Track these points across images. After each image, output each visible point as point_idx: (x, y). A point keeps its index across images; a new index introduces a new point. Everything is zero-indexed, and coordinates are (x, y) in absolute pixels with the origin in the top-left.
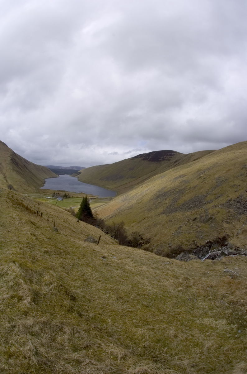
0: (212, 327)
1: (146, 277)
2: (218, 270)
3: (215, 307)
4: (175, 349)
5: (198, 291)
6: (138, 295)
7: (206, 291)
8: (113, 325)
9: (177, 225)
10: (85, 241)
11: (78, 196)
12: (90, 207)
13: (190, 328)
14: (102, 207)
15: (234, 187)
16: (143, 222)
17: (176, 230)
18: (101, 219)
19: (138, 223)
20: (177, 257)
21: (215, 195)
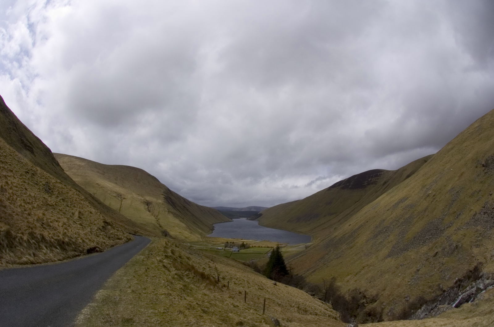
9: (412, 269)
11: (261, 245)
14: (297, 258)
15: (474, 195)
16: (362, 273)
17: (412, 276)
18: (297, 275)
19: (355, 276)
20: (417, 313)
21: (453, 213)
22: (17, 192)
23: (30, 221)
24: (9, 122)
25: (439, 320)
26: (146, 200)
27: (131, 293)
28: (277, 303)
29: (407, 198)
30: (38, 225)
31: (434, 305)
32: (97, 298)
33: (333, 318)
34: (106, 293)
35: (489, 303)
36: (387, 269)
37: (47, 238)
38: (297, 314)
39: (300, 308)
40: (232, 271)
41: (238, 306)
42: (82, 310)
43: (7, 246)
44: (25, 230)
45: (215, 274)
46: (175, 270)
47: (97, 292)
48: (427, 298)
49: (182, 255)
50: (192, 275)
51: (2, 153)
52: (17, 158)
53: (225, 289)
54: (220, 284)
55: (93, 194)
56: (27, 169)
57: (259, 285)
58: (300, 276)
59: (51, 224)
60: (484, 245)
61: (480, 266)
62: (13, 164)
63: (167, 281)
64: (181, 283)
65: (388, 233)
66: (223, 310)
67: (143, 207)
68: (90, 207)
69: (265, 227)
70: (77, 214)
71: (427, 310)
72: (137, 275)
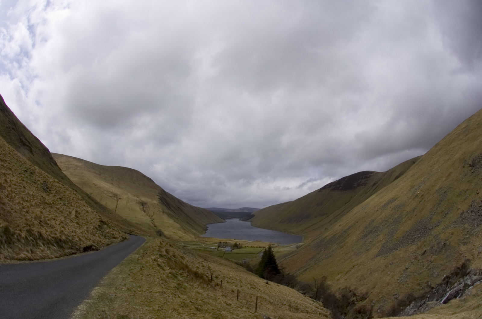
11: (253, 245)
14: (288, 258)
15: (461, 194)
16: (352, 272)
17: (401, 274)
18: (289, 274)
19: (345, 274)
20: (406, 310)
21: (441, 213)
22: (16, 190)
23: (29, 219)
24: (8, 121)
25: (428, 316)
26: (142, 201)
27: (126, 290)
28: (269, 302)
29: (396, 198)
30: (36, 222)
31: (422, 302)
32: (93, 295)
33: (323, 316)
34: (102, 290)
35: (476, 298)
36: (376, 267)
37: (45, 235)
38: (288, 312)
39: (291, 306)
40: (225, 270)
41: (230, 304)
42: (79, 307)
43: (5, 242)
44: (23, 227)
45: (208, 273)
46: (170, 269)
47: (93, 289)
48: (416, 295)
49: (176, 254)
50: (186, 274)
51: (2, 151)
52: (16, 157)
53: (218, 288)
54: (213, 283)
55: (89, 194)
56: (26, 167)
57: (251, 284)
58: (291, 275)
59: (49, 222)
60: (471, 243)
61: (468, 262)
62: (12, 163)
63: (162, 280)
64: (175, 281)
65: (377, 233)
66: (216, 308)
67: (138, 208)
68: (87, 207)
69: (258, 227)
70: (74, 213)
71: (416, 306)
72: (131, 273)
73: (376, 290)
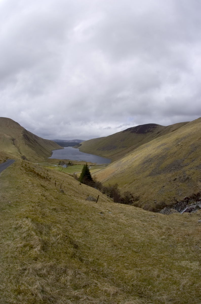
0: (187, 268)
1: (136, 228)
2: (194, 221)
3: (191, 251)
4: (157, 287)
5: (177, 238)
6: (129, 243)
7: (184, 238)
8: (108, 268)
9: (161, 185)
10: (86, 200)
11: (80, 164)
12: (90, 172)
13: (170, 269)
14: (100, 172)
16: (133, 183)
17: (160, 189)
18: (99, 182)
19: (129, 184)
20: (161, 211)
21: (190, 159)
26: (12, 138)
29: (166, 144)
36: (147, 182)
48: (167, 203)
65: (151, 162)
67: (10, 143)
73: (145, 196)
